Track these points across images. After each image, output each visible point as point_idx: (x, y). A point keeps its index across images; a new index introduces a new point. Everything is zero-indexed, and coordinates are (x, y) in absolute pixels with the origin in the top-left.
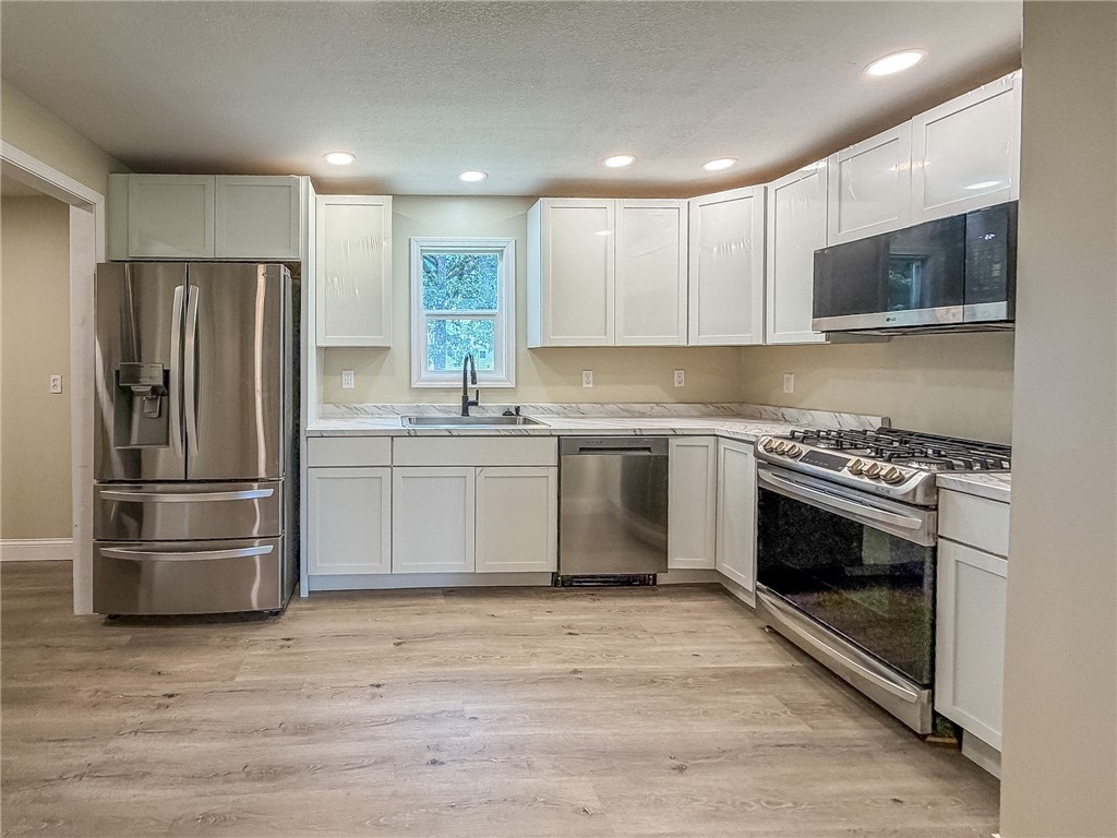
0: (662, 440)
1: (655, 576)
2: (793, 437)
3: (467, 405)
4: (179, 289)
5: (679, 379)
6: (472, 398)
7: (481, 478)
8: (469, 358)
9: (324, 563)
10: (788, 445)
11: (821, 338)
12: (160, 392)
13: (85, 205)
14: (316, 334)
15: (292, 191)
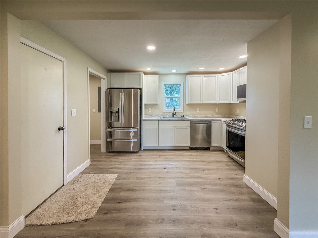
0: (210, 122)
1: (210, 148)
2: (233, 121)
3: (173, 115)
4: (121, 94)
5: (217, 110)
6: (174, 114)
7: (175, 129)
8: (174, 106)
9: (146, 144)
10: (232, 122)
11: (239, 102)
12: (117, 112)
13: (104, 79)
14: (144, 102)
15: (140, 75)
